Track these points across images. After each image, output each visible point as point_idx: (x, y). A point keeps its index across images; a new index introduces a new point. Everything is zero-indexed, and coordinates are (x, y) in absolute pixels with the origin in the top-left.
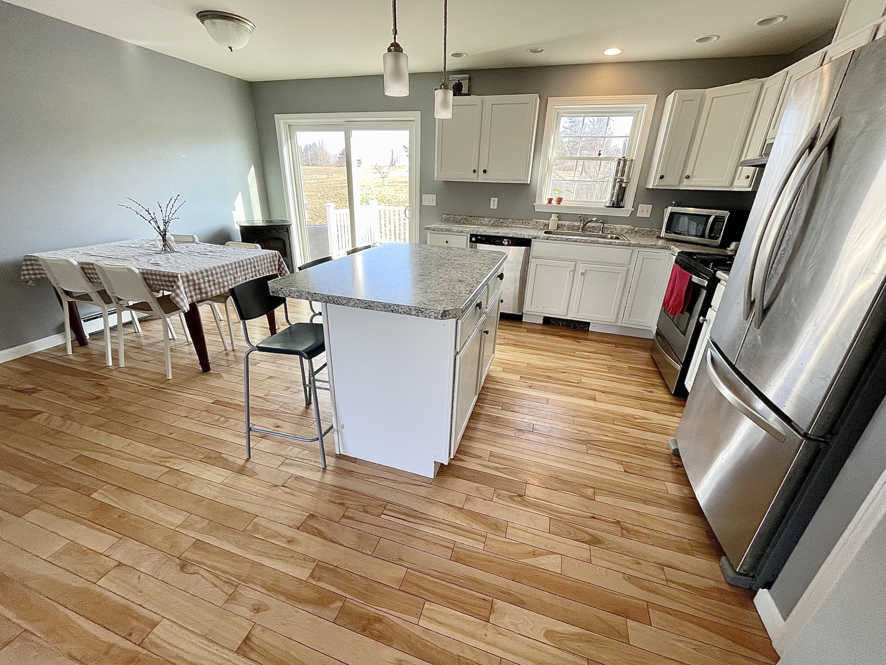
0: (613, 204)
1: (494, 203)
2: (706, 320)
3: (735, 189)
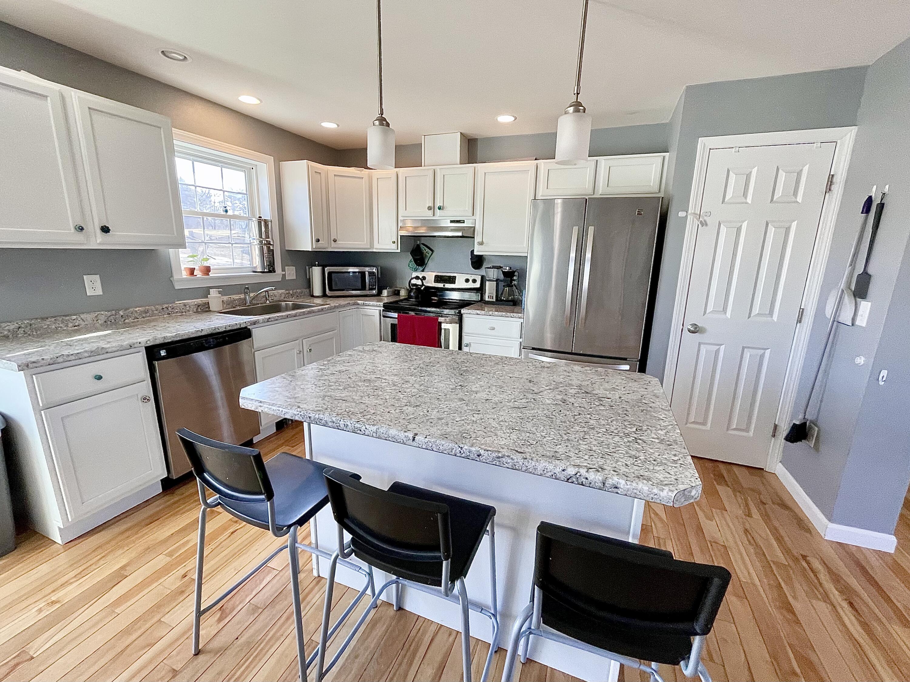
0: (265, 269)
1: (93, 285)
3: (374, 250)
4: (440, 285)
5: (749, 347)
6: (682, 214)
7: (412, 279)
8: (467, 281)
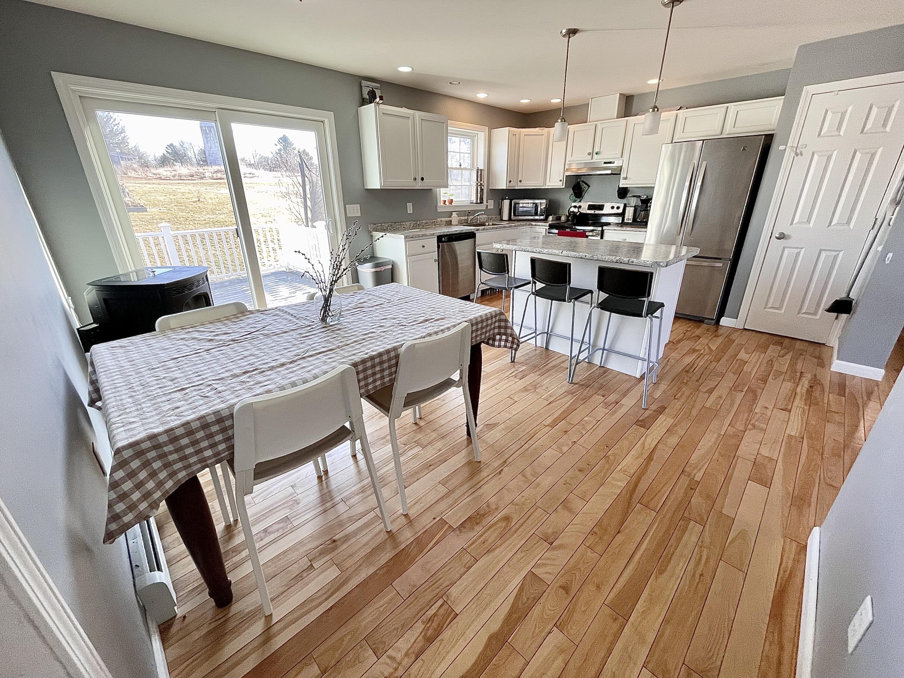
1: (410, 208)
3: (546, 187)
4: (592, 212)
5: (825, 250)
6: (782, 148)
7: (571, 207)
8: (613, 208)
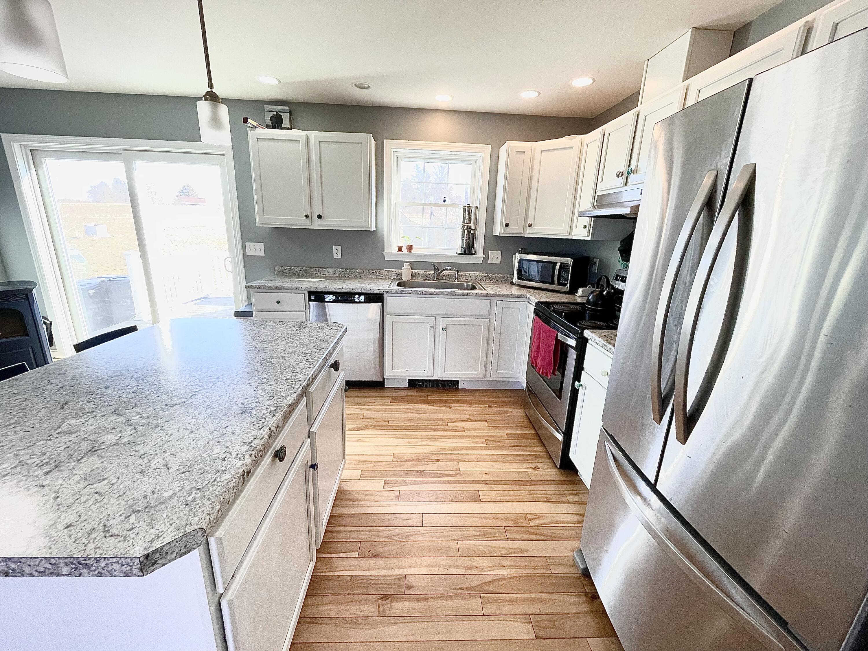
0: (465, 251)
1: (337, 253)
2: (581, 385)
3: (573, 238)
